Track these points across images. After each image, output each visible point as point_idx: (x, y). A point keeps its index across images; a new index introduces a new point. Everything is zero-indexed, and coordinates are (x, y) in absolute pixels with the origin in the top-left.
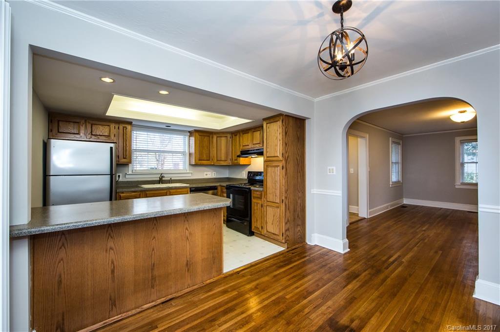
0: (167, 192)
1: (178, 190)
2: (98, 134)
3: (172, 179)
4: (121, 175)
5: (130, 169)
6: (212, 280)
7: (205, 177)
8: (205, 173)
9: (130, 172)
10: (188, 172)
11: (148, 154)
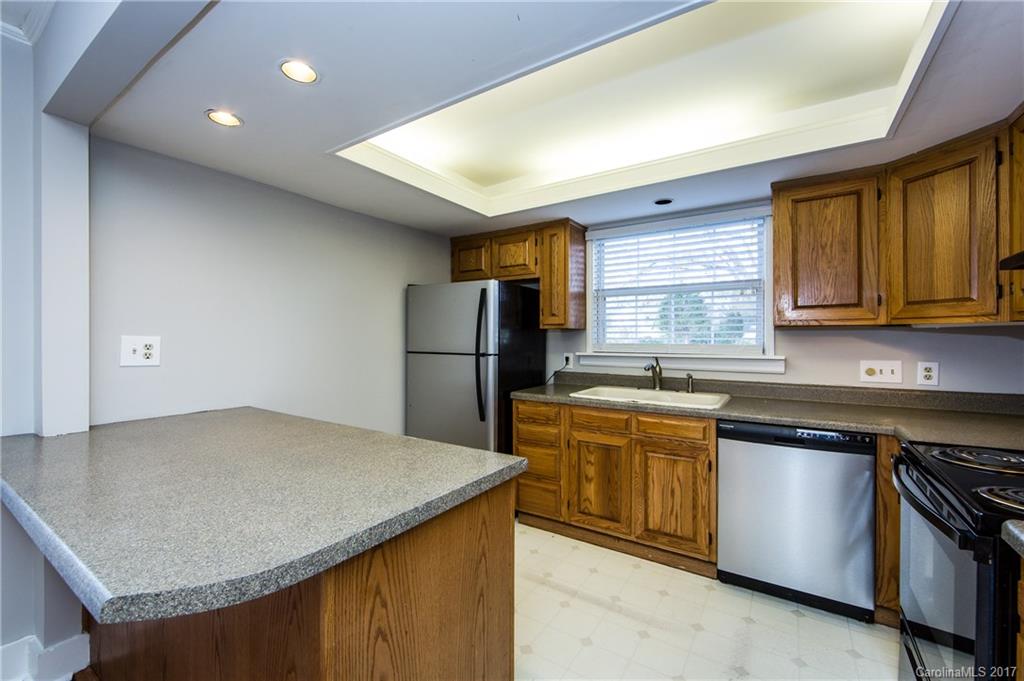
0: (624, 425)
2: (508, 264)
3: (696, 376)
4: (571, 356)
5: (590, 343)
7: (863, 380)
8: (865, 365)
9: (589, 352)
10: (770, 355)
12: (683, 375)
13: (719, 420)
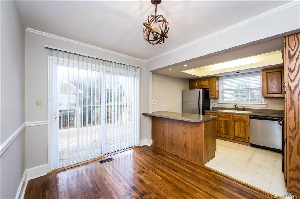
0: (230, 116)
1: (239, 116)
2: (202, 85)
4: (216, 104)
5: (220, 101)
6: (195, 163)
9: (220, 103)
10: (263, 103)
11: (231, 92)
12: (243, 108)
13: (250, 115)
